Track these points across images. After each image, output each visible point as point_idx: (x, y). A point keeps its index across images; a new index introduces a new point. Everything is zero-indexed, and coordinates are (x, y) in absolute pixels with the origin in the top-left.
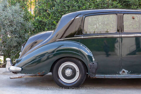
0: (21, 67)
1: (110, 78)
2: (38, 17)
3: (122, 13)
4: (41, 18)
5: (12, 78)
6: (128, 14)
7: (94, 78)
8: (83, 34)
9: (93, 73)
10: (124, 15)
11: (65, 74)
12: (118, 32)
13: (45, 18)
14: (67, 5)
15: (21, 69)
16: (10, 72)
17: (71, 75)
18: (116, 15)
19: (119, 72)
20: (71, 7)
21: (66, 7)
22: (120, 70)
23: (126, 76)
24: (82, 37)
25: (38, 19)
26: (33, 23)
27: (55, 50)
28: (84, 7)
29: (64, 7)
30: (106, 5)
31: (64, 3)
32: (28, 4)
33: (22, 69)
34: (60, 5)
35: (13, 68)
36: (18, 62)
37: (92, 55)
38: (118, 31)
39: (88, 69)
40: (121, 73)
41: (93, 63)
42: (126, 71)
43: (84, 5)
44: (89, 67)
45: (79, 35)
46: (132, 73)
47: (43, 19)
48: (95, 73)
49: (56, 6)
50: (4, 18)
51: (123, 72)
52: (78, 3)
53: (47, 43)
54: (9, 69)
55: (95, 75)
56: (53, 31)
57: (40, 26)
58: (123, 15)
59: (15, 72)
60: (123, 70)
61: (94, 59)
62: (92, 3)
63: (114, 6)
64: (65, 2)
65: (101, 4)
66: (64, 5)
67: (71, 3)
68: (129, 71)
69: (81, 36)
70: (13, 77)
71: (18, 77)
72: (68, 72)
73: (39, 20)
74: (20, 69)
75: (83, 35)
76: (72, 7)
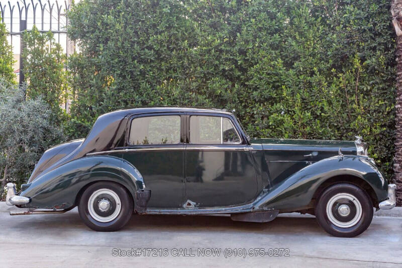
0: (29, 198)
1: (168, 213)
2: (76, 118)
3: (188, 113)
4: (81, 121)
5: (13, 215)
6: (197, 115)
7: (144, 213)
8: (129, 146)
9: (141, 206)
10: (192, 117)
11: (98, 208)
12: (182, 143)
13: (86, 120)
14: (124, 98)
15: (28, 199)
16: (13, 205)
17: (107, 209)
18: (179, 116)
19: (182, 205)
20: (130, 102)
21: (121, 102)
22: (184, 201)
23: (192, 210)
24: (127, 150)
25: (75, 122)
26: (67, 129)
27: (90, 169)
28: (152, 102)
29: (119, 102)
30: (186, 101)
31: (118, 96)
32: (61, 97)
33: (30, 200)
34: (111, 98)
35: (16, 199)
36: (24, 188)
37: (142, 180)
38: (182, 140)
39: (135, 201)
40: (185, 206)
41: (143, 191)
42: (193, 203)
43: (152, 100)
44: (135, 196)
45: (123, 146)
46: (201, 206)
47: (83, 122)
48: (145, 207)
49: (105, 100)
50: (12, 120)
51: (188, 205)
52: (142, 96)
53: (72, 159)
54: (10, 200)
55: (146, 209)
56: (83, 140)
57: (77, 134)
58: (190, 117)
59: (20, 206)
60: (189, 201)
61: (144, 186)
62: (166, 98)
63: (199, 102)
64: (120, 94)
65: (180, 99)
66: (119, 99)
67: (129, 96)
68: (197, 204)
69: (125, 149)
70: (14, 213)
71: (23, 212)
72: (104, 205)
73: (76, 124)
74: (26, 200)
75: (127, 147)
76: (132, 103)
